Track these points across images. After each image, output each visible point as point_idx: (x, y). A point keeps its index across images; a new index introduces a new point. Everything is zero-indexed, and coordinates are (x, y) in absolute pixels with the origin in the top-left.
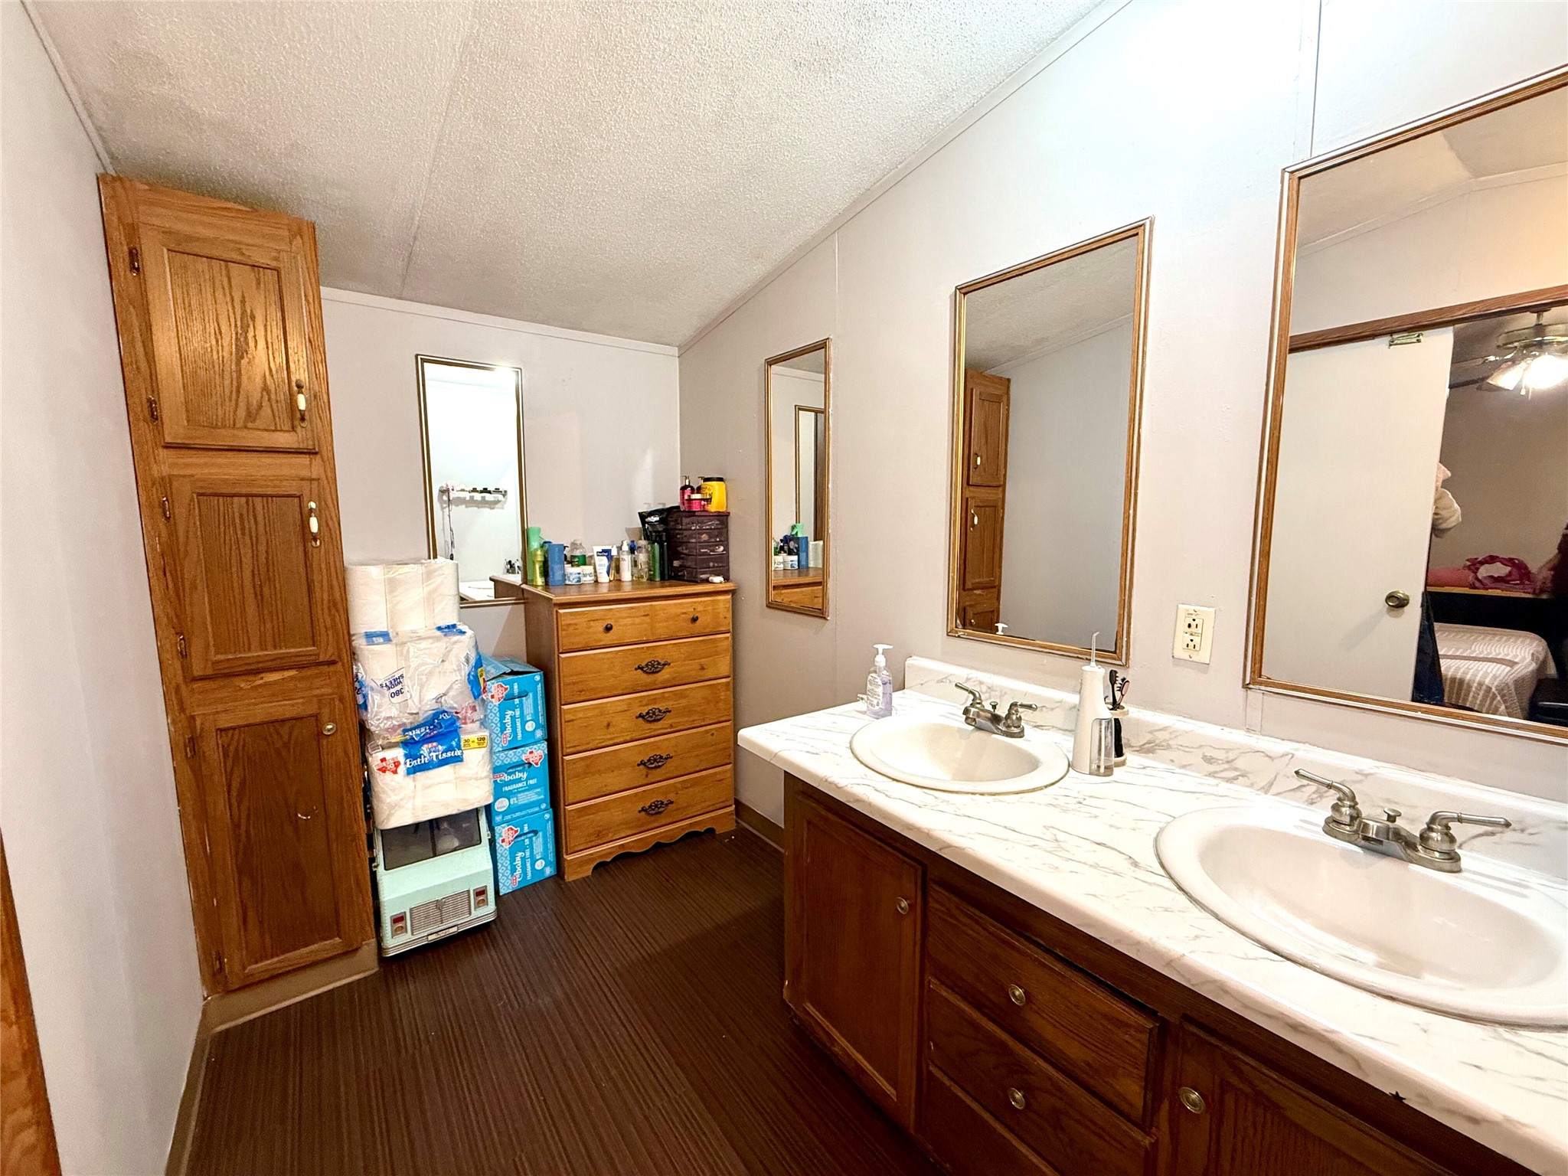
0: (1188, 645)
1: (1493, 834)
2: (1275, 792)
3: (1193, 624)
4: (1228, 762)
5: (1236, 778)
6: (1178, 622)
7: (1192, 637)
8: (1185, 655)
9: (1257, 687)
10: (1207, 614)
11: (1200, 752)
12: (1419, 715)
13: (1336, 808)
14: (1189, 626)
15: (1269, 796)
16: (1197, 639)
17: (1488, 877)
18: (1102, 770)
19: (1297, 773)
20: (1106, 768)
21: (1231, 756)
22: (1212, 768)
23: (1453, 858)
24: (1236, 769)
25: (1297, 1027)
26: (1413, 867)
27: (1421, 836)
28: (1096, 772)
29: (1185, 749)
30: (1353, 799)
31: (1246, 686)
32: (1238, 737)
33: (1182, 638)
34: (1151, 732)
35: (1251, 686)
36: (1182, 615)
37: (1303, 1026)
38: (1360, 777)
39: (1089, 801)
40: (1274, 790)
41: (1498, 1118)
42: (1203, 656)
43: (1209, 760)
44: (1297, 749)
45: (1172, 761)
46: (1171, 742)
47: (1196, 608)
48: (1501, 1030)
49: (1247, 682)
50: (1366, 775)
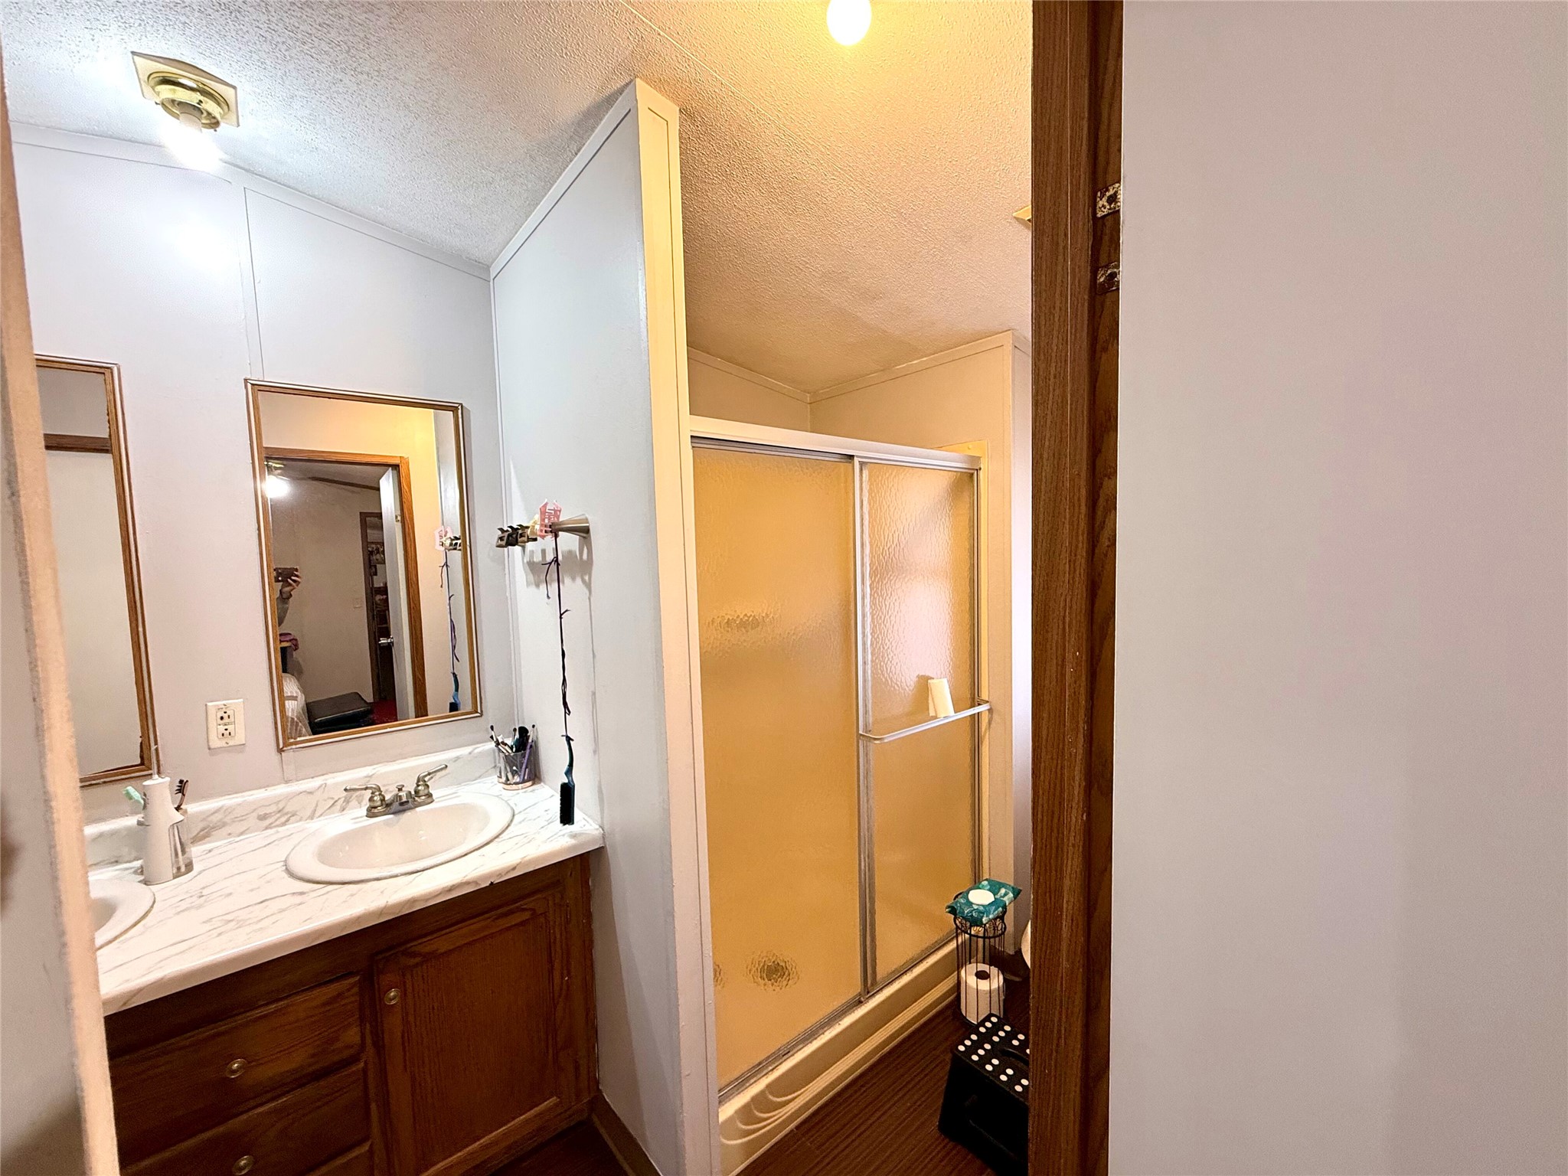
0: (223, 735)
1: (432, 778)
2: (319, 814)
3: (226, 716)
4: (279, 811)
5: (288, 820)
6: (209, 719)
7: (226, 727)
8: (221, 743)
9: (289, 748)
10: (236, 705)
11: (255, 814)
12: (389, 730)
13: (371, 799)
14: (222, 718)
15: (315, 820)
16: (230, 728)
17: (444, 796)
18: (183, 869)
19: (346, 790)
20: (186, 866)
21: (281, 806)
22: (267, 822)
23: (430, 795)
24: (286, 814)
25: (451, 889)
26: (418, 809)
27: (415, 792)
28: (178, 874)
29: (241, 819)
30: (379, 790)
31: (280, 751)
32: (282, 790)
33: (216, 728)
34: (204, 820)
35: (285, 749)
36: (212, 712)
37: (454, 885)
38: (368, 779)
39: (205, 892)
40: (317, 814)
41: (518, 861)
42: (239, 738)
43: (262, 818)
44: (326, 780)
45: (230, 834)
46: (226, 820)
47: (225, 702)
48: (496, 840)
49: (281, 746)
50: (371, 777)
